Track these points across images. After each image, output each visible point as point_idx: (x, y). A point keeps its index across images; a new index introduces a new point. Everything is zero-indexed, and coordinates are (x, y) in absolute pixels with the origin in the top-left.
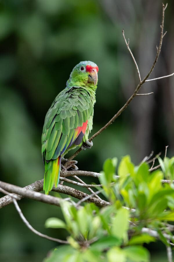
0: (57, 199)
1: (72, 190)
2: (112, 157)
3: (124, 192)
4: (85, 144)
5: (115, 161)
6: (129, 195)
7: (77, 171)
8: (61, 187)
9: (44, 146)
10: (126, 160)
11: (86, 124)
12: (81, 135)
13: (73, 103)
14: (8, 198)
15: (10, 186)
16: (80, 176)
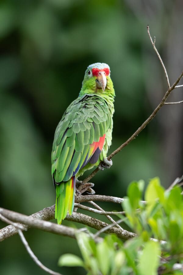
0: (72, 230)
1: (88, 218)
2: (138, 180)
3: (152, 221)
4: (103, 163)
5: (141, 185)
6: (158, 224)
7: (93, 195)
8: (75, 215)
9: (55, 166)
10: (155, 183)
11: (103, 138)
12: (97, 152)
13: (87, 114)
14: (11, 228)
15: (14, 214)
16: (97, 201)
